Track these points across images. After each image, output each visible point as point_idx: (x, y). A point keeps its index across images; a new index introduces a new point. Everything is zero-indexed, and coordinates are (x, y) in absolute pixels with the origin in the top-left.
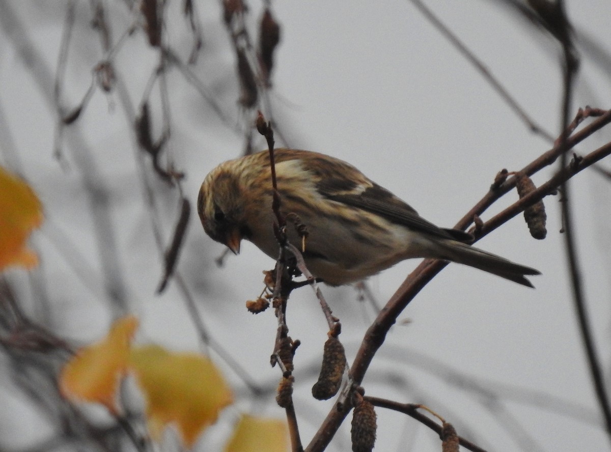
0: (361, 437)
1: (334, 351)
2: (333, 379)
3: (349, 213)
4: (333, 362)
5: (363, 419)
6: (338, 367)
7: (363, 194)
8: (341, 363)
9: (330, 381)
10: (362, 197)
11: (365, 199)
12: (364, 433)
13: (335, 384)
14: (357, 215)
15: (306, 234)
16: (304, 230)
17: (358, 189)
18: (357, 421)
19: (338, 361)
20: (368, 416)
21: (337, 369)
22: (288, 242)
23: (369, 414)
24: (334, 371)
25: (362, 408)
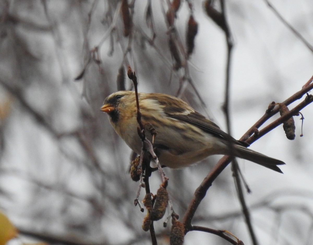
0: (175, 241)
1: (162, 194)
2: (160, 209)
3: (180, 125)
4: (161, 200)
5: (176, 231)
6: (163, 203)
7: (189, 115)
8: (165, 201)
9: (159, 211)
10: (188, 117)
11: (189, 118)
12: (177, 239)
13: (162, 212)
14: (184, 126)
15: (155, 134)
16: (154, 132)
17: (185, 112)
18: (173, 232)
19: (164, 200)
20: (179, 229)
21: (163, 204)
22: (146, 138)
23: (180, 228)
24: (161, 205)
25: (176, 225)
